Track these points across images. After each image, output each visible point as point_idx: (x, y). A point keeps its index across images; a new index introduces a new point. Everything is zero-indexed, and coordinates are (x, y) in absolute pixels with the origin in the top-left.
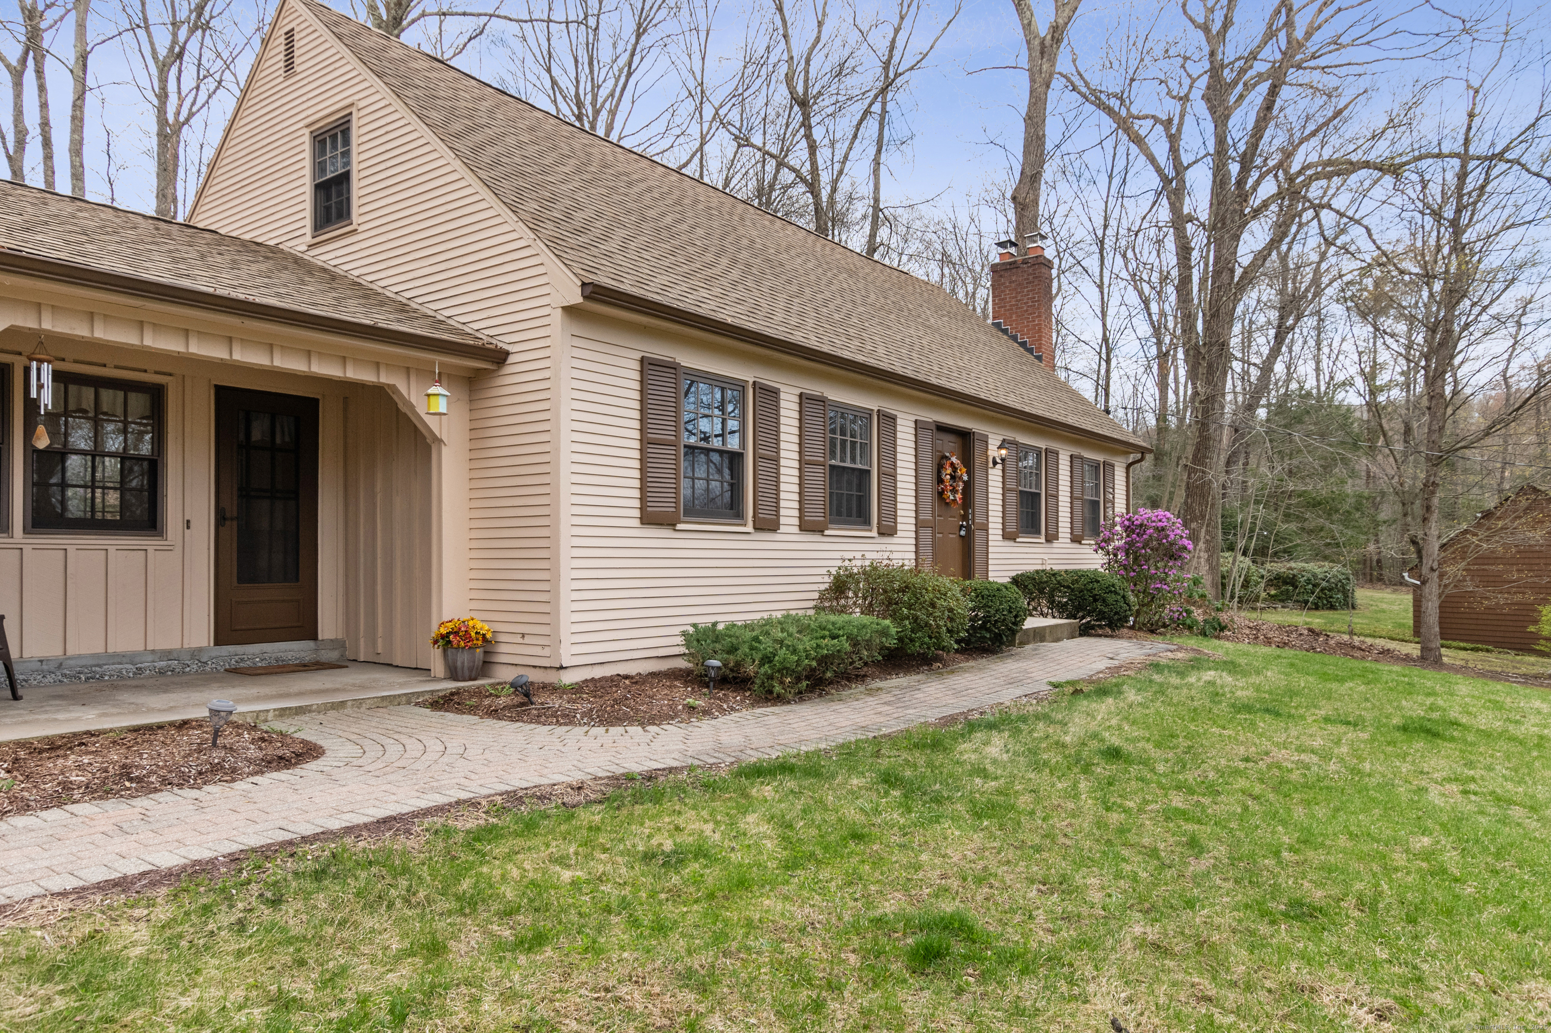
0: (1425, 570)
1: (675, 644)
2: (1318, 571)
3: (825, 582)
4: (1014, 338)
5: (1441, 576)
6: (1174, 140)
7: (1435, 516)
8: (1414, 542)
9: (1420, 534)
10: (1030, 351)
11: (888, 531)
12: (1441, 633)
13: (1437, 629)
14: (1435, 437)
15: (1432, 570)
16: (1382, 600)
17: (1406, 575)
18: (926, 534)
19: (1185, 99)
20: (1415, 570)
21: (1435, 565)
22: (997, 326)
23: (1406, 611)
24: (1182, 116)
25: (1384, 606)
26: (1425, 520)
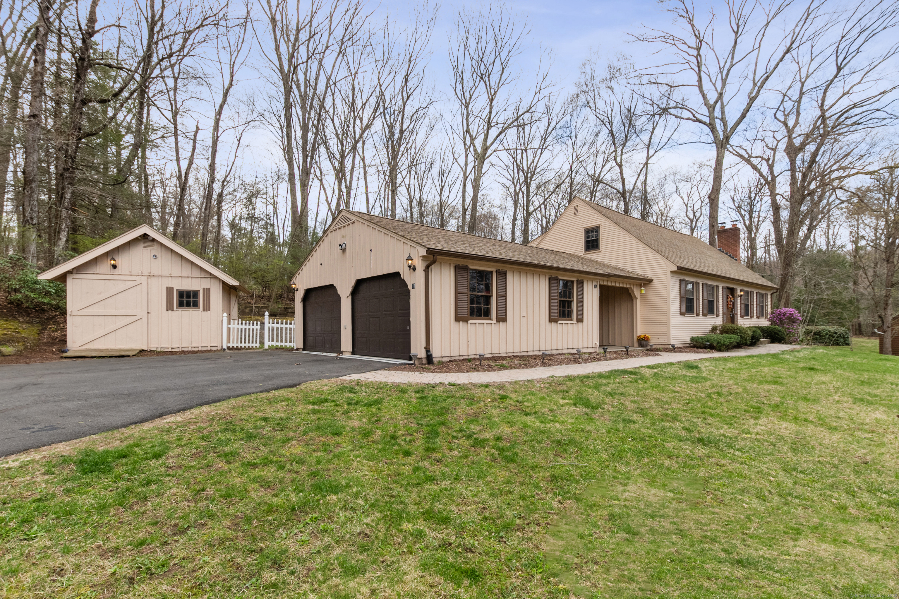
0: (885, 327)
1: (688, 340)
2: (831, 329)
3: (710, 328)
4: (726, 254)
5: (892, 330)
6: (771, 167)
7: (890, 306)
8: (880, 317)
9: (883, 314)
10: (733, 258)
11: (718, 316)
12: (892, 351)
13: (890, 349)
14: (890, 278)
15: (888, 327)
16: (863, 342)
17: (876, 330)
18: (725, 316)
19: (774, 150)
20: (880, 328)
21: (890, 325)
22: (720, 250)
23: (875, 346)
24: (774, 156)
25: (864, 344)
26: (885, 309)
